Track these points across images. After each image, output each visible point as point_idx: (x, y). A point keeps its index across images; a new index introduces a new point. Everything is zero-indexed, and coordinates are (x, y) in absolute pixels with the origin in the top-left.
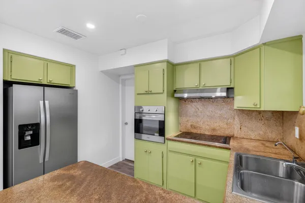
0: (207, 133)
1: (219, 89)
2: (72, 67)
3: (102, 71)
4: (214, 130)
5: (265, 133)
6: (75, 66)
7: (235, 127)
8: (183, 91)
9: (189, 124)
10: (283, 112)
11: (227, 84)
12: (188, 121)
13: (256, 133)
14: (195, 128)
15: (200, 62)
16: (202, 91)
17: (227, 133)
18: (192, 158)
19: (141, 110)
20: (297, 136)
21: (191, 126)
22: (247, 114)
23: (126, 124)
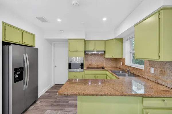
0: (95, 67)
1: (95, 51)
2: (34, 35)
3: (45, 39)
4: (98, 65)
5: (112, 65)
6: (35, 35)
7: (104, 64)
8: (89, 51)
9: (89, 64)
10: (116, 58)
12: (88, 63)
13: (110, 65)
14: (91, 65)
15: (95, 41)
17: (102, 66)
18: (95, 75)
19: (72, 59)
20: (122, 64)
21: (89, 65)
22: (108, 59)
23: (56, 66)
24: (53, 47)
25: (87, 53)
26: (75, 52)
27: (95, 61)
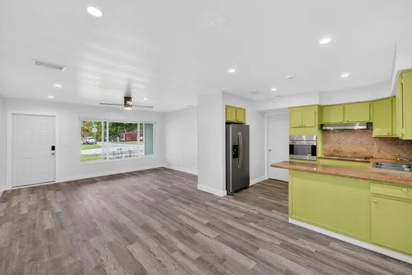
1: (358, 124)
6: (245, 109)
7: (374, 150)
8: (330, 125)
9: (333, 149)
11: (367, 120)
12: (331, 147)
13: (392, 154)
14: (338, 152)
15: (344, 105)
16: (345, 125)
17: (368, 154)
19: (296, 138)
22: (385, 141)
23: (270, 150)
24: (266, 121)
25: (324, 128)
26: (300, 127)
27: (347, 145)
